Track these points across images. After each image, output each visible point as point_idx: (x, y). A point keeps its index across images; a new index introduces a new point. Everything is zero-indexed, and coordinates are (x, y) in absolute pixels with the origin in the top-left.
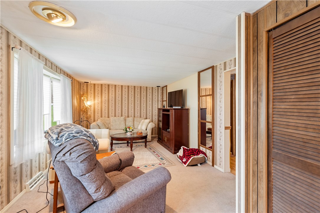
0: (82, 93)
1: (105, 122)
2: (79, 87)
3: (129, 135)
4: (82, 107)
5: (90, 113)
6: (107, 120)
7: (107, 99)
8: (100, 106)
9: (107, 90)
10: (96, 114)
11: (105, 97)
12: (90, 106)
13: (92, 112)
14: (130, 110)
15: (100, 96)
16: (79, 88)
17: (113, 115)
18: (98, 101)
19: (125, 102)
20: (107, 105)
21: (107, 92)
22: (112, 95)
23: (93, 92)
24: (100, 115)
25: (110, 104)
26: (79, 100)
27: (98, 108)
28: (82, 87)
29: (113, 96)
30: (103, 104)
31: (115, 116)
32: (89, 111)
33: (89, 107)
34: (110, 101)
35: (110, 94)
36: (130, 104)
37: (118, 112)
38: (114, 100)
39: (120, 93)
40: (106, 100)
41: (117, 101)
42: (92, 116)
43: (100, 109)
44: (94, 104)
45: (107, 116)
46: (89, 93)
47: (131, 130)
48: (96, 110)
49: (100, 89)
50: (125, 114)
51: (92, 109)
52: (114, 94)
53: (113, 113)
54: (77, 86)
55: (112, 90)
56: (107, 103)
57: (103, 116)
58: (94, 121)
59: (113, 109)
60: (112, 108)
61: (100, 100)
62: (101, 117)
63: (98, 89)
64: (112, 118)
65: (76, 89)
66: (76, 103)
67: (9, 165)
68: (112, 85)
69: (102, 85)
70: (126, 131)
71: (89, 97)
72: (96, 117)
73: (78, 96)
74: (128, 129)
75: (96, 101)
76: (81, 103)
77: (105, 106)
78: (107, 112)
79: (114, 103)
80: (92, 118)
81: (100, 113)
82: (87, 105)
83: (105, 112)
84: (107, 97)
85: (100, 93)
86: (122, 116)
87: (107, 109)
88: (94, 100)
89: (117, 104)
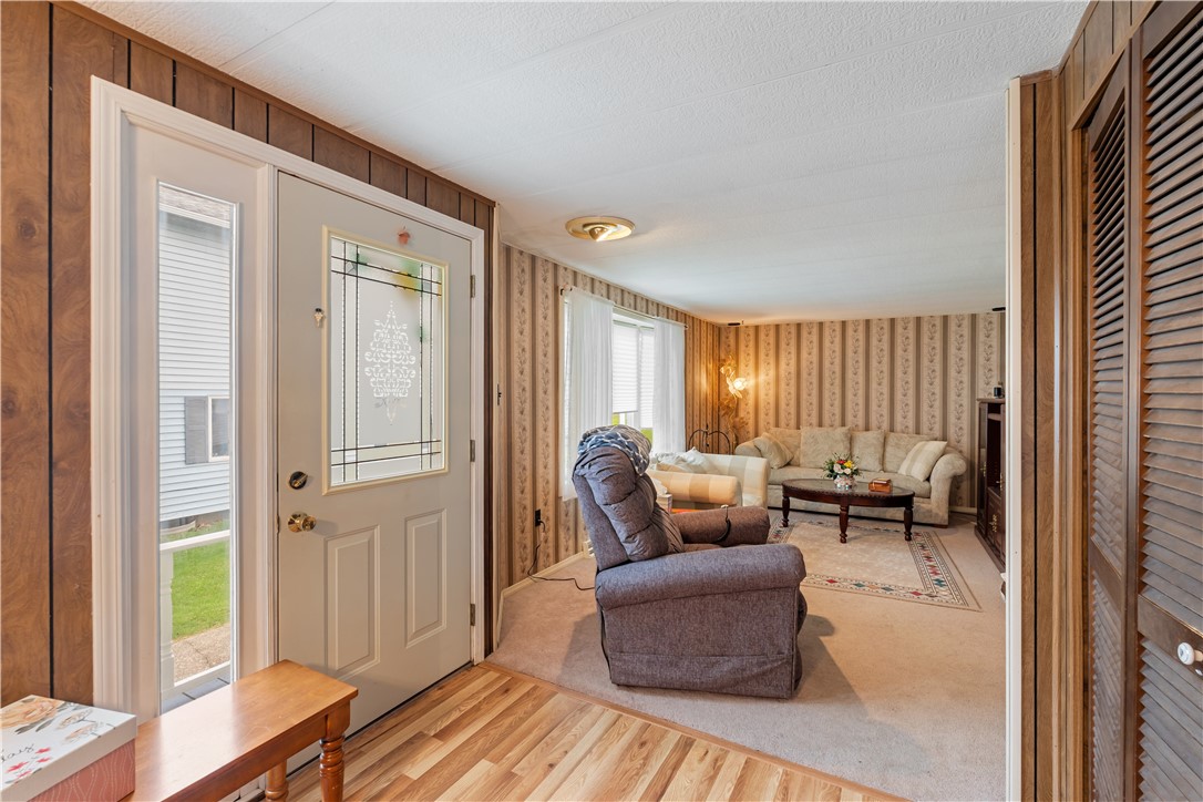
0: (723, 356)
1: (784, 442)
2: (716, 338)
3: (841, 485)
4: (723, 396)
5: (746, 412)
6: (790, 436)
7: (793, 368)
8: (772, 392)
9: (793, 341)
10: (762, 416)
11: (788, 364)
12: (745, 392)
13: (751, 408)
14: (874, 407)
15: (772, 360)
16: (716, 343)
17: (814, 420)
18: (766, 376)
19: (855, 379)
20: (793, 390)
21: (793, 349)
22: (809, 355)
23: (751, 350)
24: (772, 419)
25: (804, 385)
26: (715, 377)
27: (766, 397)
28: (723, 338)
29: (815, 358)
30: (783, 386)
31: (820, 425)
32: (742, 406)
33: (740, 396)
34: (804, 374)
35: (804, 355)
36: (874, 385)
37: (832, 410)
38: (815, 372)
39: (837, 347)
40: (789, 373)
41: (826, 374)
42: (751, 422)
43: (772, 400)
44: (757, 386)
45: (793, 422)
46: (742, 356)
47: (848, 471)
48: (762, 404)
49: (772, 340)
50: (855, 417)
51: (751, 401)
52: (815, 351)
53: (815, 413)
54: (707, 340)
55: (810, 343)
56: (793, 382)
57: (783, 422)
58: (757, 435)
59: (815, 400)
60: (809, 399)
61: (772, 373)
62: (777, 425)
63: (767, 340)
64: (804, 430)
65: (704, 346)
66: (703, 383)
67: (557, 498)
68: (810, 324)
69: (777, 327)
70: (832, 471)
71: (742, 366)
72: (762, 424)
73: (710, 366)
74: (837, 468)
75: (762, 378)
76: (722, 387)
77: (788, 391)
78: (793, 410)
79: (815, 380)
80: (751, 428)
81: (772, 412)
82: (732, 391)
83: (788, 409)
84: (793, 362)
85: (772, 353)
86: (843, 425)
87: (793, 402)
88: (757, 375)
89: (826, 384)
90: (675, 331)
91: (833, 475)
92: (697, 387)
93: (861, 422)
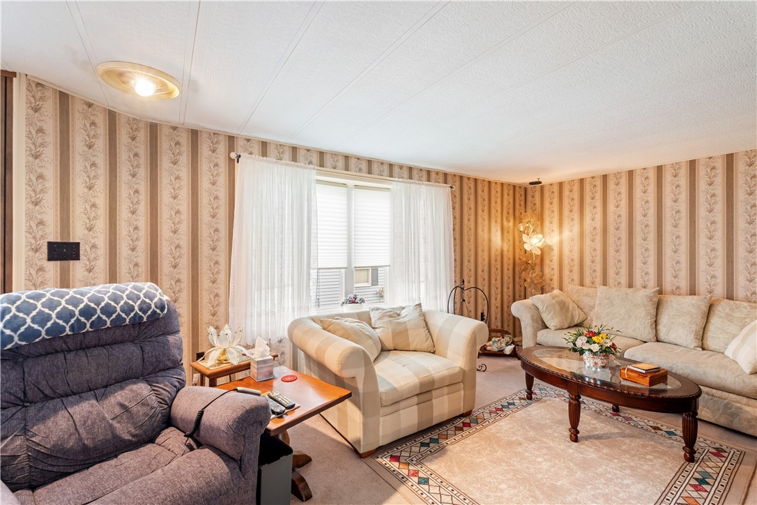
5: (551, 270)
7: (598, 223)
8: (576, 249)
9: (599, 195)
10: (566, 272)
11: (593, 218)
13: (555, 265)
15: (576, 215)
17: (624, 279)
18: (570, 231)
20: (599, 246)
21: (598, 203)
22: (617, 208)
23: (556, 207)
24: (576, 277)
25: (611, 240)
27: (571, 252)
28: (529, 198)
29: (624, 211)
30: (588, 241)
31: (630, 285)
32: (547, 262)
34: (611, 229)
35: (611, 207)
36: (702, 239)
37: (645, 269)
38: (624, 226)
39: (652, 196)
40: (595, 228)
41: (638, 228)
42: (556, 278)
43: (576, 257)
44: (561, 243)
46: (547, 213)
48: (566, 261)
49: (576, 195)
52: (624, 203)
53: (624, 271)
55: (618, 194)
56: (599, 238)
57: (588, 280)
59: (624, 257)
60: (617, 258)
61: (576, 229)
63: (571, 196)
68: (617, 175)
69: (582, 181)
71: (546, 223)
72: (566, 281)
75: (566, 234)
77: (593, 247)
78: (599, 267)
79: (624, 234)
80: (555, 283)
81: (576, 269)
83: (593, 267)
84: (599, 216)
85: (576, 208)
87: (599, 259)
88: (561, 232)
89: (638, 239)
90: (428, 192)
92: (483, 244)
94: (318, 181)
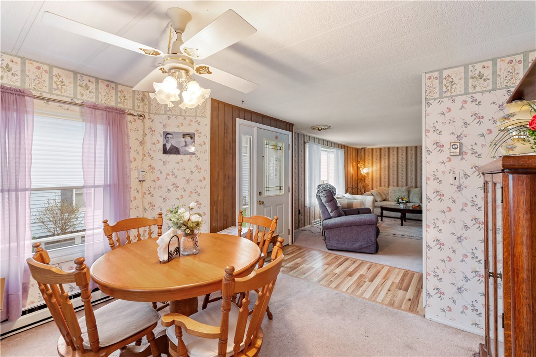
0: (359, 160)
1: (382, 192)
2: (356, 153)
3: (402, 206)
4: (359, 175)
5: (368, 181)
6: (385, 190)
7: (386, 165)
8: (378, 173)
9: (387, 154)
10: (374, 182)
11: (384, 163)
12: (368, 174)
13: (370, 180)
14: (418, 179)
15: (378, 161)
16: (356, 155)
17: (395, 184)
18: (376, 167)
20: (387, 173)
21: (387, 157)
22: (393, 160)
23: (370, 158)
24: (378, 184)
25: (391, 171)
26: (356, 168)
27: (376, 175)
28: (359, 153)
29: (395, 161)
30: (383, 171)
31: (398, 186)
32: (367, 179)
33: (366, 175)
34: (391, 167)
35: (391, 159)
37: (402, 180)
38: (395, 166)
39: (404, 157)
41: (400, 167)
42: (370, 185)
43: (378, 176)
44: (372, 171)
45: (387, 185)
46: (367, 160)
47: (404, 202)
48: (374, 178)
49: (378, 154)
51: (370, 177)
52: (395, 158)
53: (395, 181)
54: (353, 154)
55: (393, 155)
56: (387, 170)
57: (383, 185)
58: (372, 189)
59: (395, 177)
60: (393, 176)
61: (378, 166)
62: (380, 186)
63: (376, 154)
64: (391, 188)
65: (351, 157)
66: (351, 170)
67: (304, 206)
68: (393, 148)
69: (380, 149)
70: (398, 201)
71: (367, 164)
72: (374, 186)
73: (354, 164)
74: (400, 200)
75: (374, 168)
76: (359, 172)
77: (385, 173)
78: (387, 180)
79: (395, 169)
80: (370, 187)
81: (378, 181)
82: (363, 173)
83: (385, 180)
84: (387, 162)
85: (378, 159)
86: (407, 186)
87: (387, 177)
88: (372, 167)
89: (400, 171)
90: (341, 153)
91: (399, 203)
92: (349, 172)
93: (414, 185)
94: (322, 150)
